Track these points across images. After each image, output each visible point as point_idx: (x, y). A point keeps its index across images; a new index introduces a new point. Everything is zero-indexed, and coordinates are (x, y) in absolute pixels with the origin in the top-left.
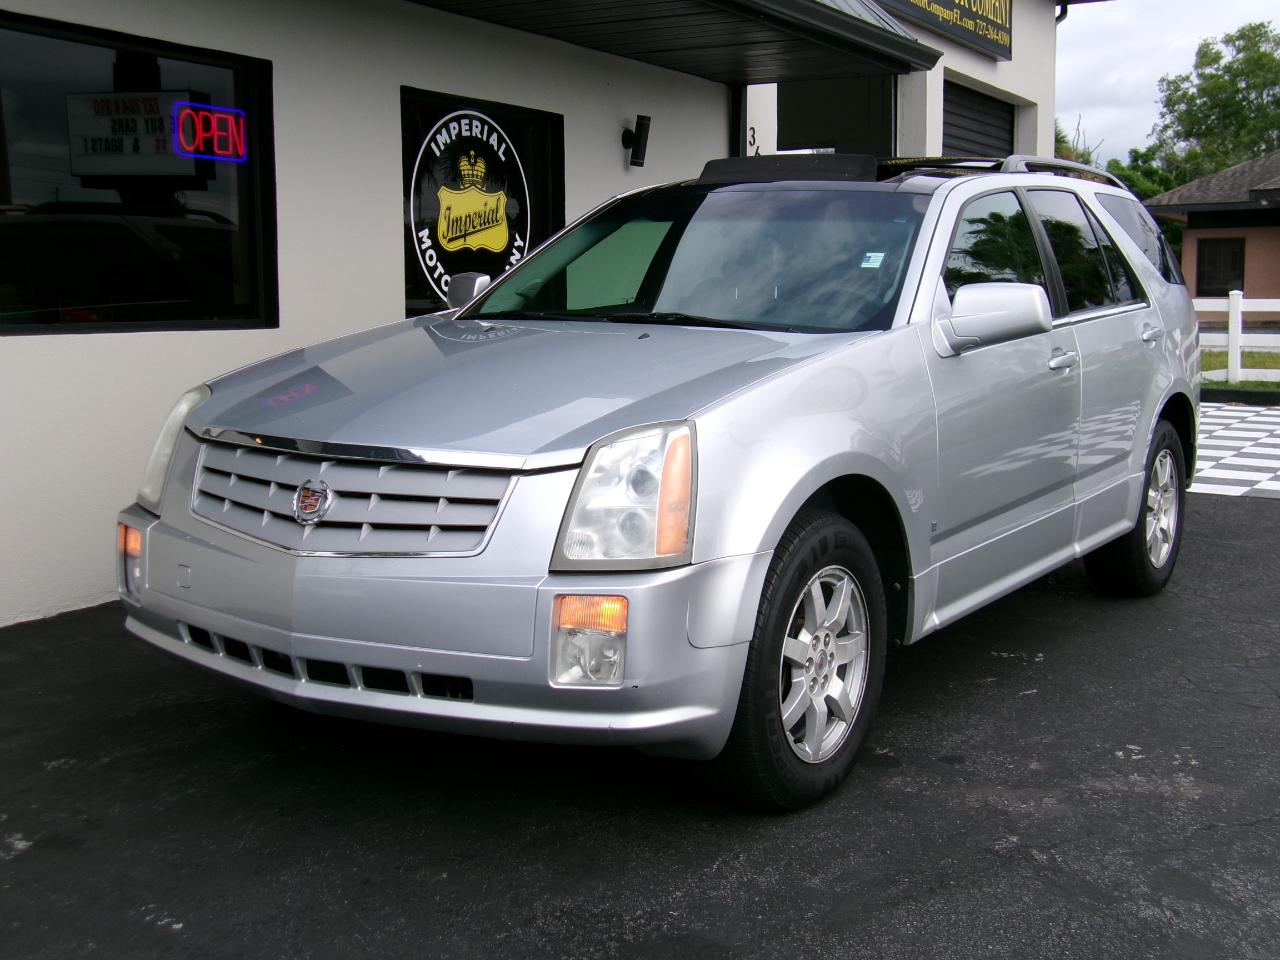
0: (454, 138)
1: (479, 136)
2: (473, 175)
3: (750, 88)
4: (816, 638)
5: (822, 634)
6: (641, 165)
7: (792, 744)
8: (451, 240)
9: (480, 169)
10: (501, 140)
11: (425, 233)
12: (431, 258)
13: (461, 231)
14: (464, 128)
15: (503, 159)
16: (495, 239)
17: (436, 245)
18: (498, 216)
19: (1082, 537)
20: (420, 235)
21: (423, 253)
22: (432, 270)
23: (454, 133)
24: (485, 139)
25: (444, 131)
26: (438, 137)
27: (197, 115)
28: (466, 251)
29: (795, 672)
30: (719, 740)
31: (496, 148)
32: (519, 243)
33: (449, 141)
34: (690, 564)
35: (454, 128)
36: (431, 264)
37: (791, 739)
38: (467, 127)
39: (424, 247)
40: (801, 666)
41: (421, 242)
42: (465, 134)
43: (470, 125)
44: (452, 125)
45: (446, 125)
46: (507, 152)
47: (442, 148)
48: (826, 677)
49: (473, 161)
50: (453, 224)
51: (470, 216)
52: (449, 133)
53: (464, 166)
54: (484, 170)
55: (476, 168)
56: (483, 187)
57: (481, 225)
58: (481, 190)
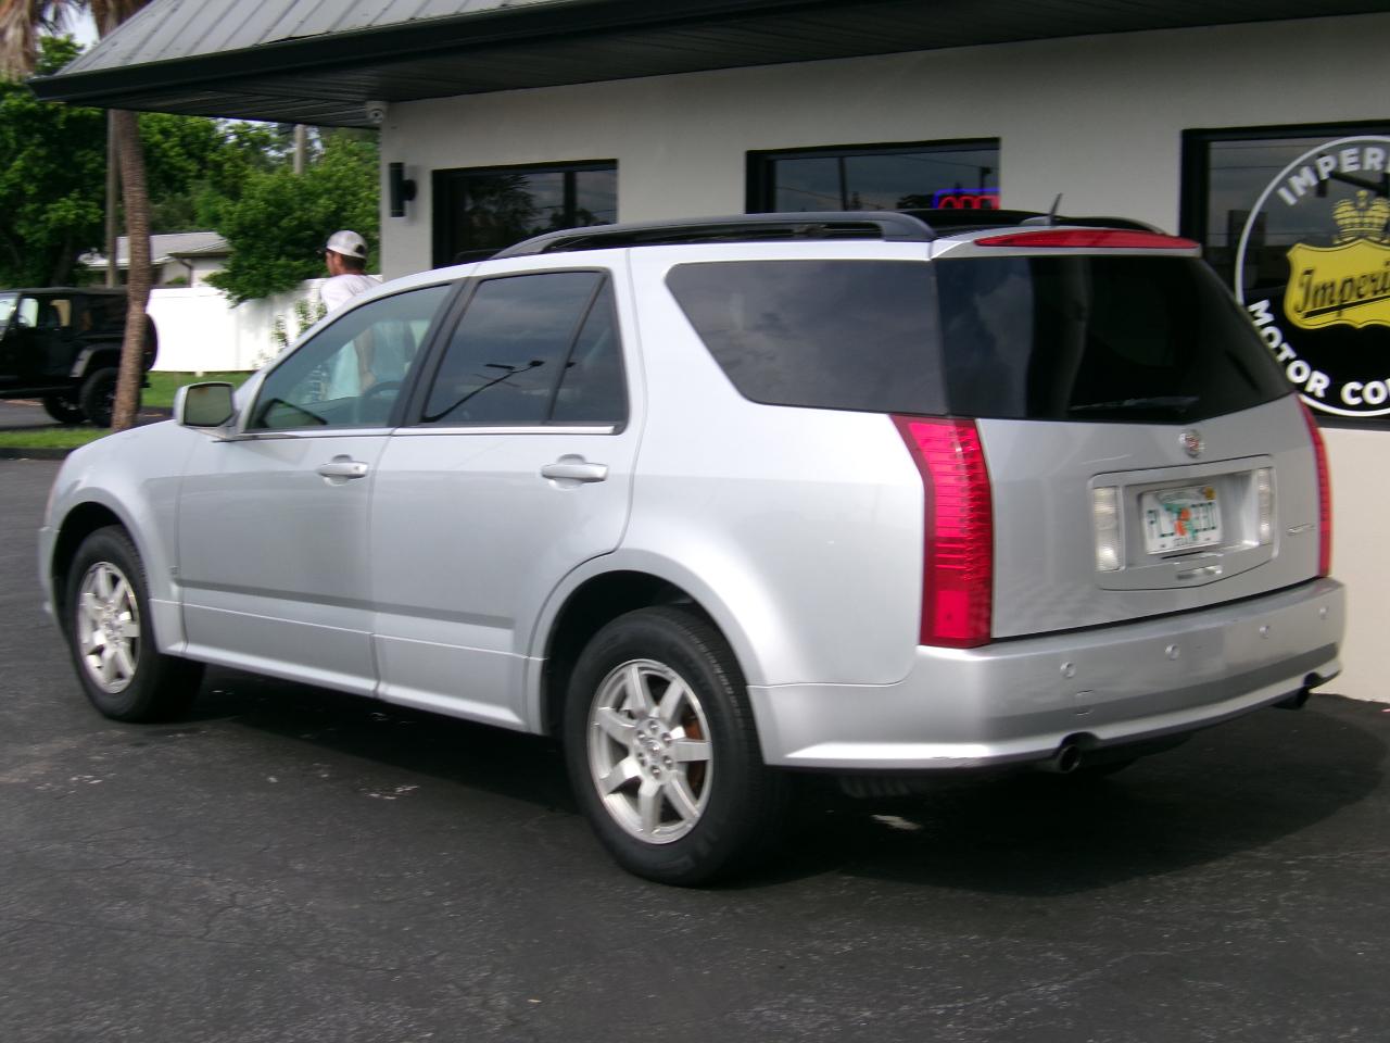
0: (1324, 176)
1: (1378, 167)
2: (1362, 223)
8: (1311, 314)
9: (1378, 214)
12: (1270, 338)
13: (1332, 302)
14: (1348, 161)
20: (1253, 307)
23: (1325, 170)
26: (1293, 179)
28: (1342, 329)
33: (1314, 183)
36: (1270, 345)
38: (1354, 159)
39: (1258, 323)
41: (1252, 317)
42: (1349, 168)
44: (1320, 162)
45: (1309, 163)
47: (1301, 192)
49: (1362, 204)
50: (1316, 292)
51: (1351, 280)
52: (1316, 172)
53: (1345, 213)
54: (1386, 216)
55: (1370, 213)
56: (1383, 239)
57: (1375, 292)
58: (1378, 243)
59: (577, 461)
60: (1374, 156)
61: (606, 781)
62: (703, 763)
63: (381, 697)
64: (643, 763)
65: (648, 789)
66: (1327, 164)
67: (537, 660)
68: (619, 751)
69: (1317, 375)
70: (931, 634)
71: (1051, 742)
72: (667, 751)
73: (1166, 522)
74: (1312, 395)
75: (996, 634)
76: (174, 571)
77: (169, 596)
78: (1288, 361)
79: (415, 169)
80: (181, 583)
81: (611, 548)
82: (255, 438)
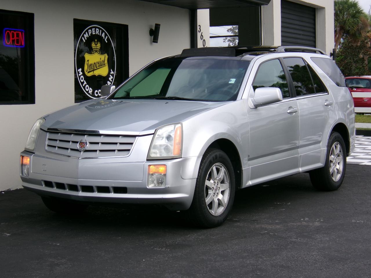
0: (90, 35)
1: (98, 34)
2: (96, 48)
3: (198, 10)
4: (215, 182)
5: (216, 182)
6: (157, 42)
7: (209, 209)
8: (89, 72)
9: (99, 46)
10: (106, 35)
11: (80, 70)
12: (82, 79)
13: (92, 69)
14: (93, 31)
15: (107, 42)
16: (103, 71)
17: (84, 74)
18: (105, 63)
19: (302, 166)
20: (79, 70)
21: (80, 77)
22: (82, 83)
23: (90, 33)
24: (100, 35)
25: (86, 33)
26: (85, 35)
27: (10, 32)
28: (94, 76)
29: (209, 190)
30: (189, 204)
31: (104, 38)
32: (112, 73)
33: (88, 37)
34: (181, 158)
35: (90, 32)
36: (82, 81)
37: (208, 208)
38: (94, 31)
39: (80, 75)
40: (210, 189)
41: (79, 73)
42: (94, 33)
43: (95, 30)
45: (87, 31)
46: (108, 39)
47: (86, 39)
48: (217, 193)
50: (89, 66)
51: (95, 63)
53: (93, 45)
55: (97, 46)
57: (99, 66)
58: (99, 53)
59: (328, 101)
67: (326, 149)
69: (91, 89)
74: (89, 94)
78: (85, 85)
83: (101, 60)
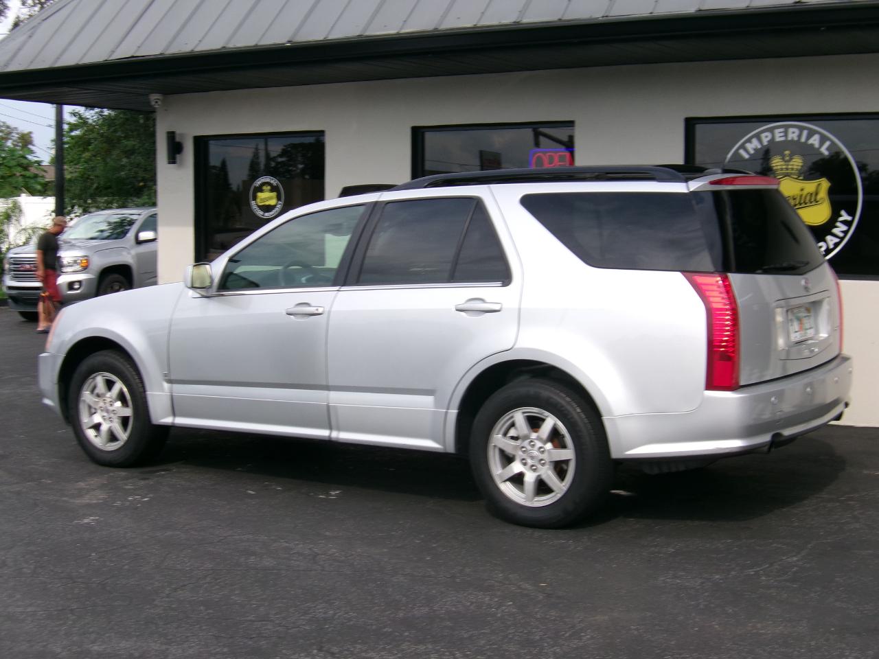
0: (765, 143)
1: (796, 139)
2: (787, 169)
9: (795, 164)
10: (823, 139)
14: (777, 134)
15: (826, 152)
18: (819, 197)
23: (766, 140)
24: (803, 140)
25: (755, 140)
26: (748, 145)
31: (817, 145)
32: (845, 216)
33: (759, 146)
34: (49, 353)
38: (781, 134)
42: (778, 139)
43: (785, 132)
44: (763, 135)
45: (757, 136)
46: (833, 147)
47: (752, 151)
49: (787, 158)
52: (760, 140)
53: (777, 163)
54: (801, 164)
55: (791, 163)
56: (799, 177)
57: (796, 205)
58: (796, 179)
59: (481, 301)
60: (793, 133)
61: (500, 476)
62: (567, 462)
63: (333, 439)
64: (525, 464)
65: (530, 478)
66: (767, 137)
67: (454, 412)
68: (507, 459)
70: (712, 384)
71: (766, 438)
72: (541, 456)
73: (796, 326)
75: (742, 383)
76: (166, 375)
77: (162, 389)
79: (182, 135)
80: (170, 381)
81: (509, 348)
82: (223, 295)
83: (805, 192)
